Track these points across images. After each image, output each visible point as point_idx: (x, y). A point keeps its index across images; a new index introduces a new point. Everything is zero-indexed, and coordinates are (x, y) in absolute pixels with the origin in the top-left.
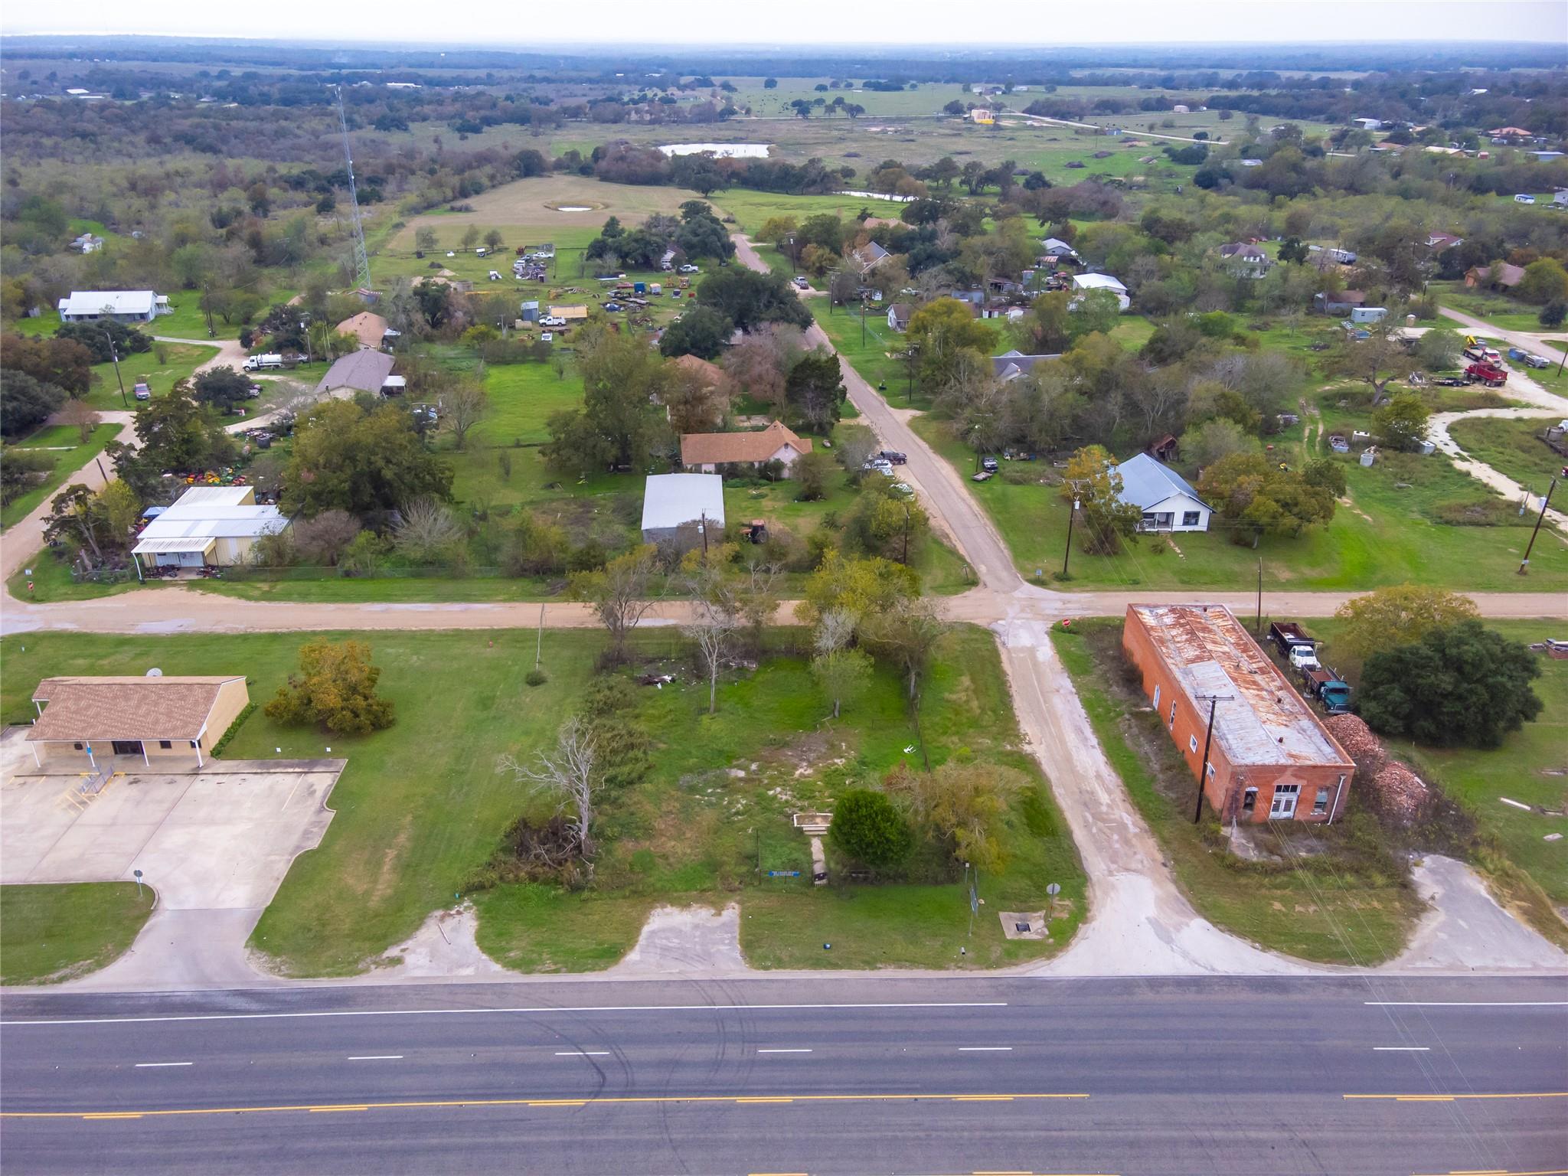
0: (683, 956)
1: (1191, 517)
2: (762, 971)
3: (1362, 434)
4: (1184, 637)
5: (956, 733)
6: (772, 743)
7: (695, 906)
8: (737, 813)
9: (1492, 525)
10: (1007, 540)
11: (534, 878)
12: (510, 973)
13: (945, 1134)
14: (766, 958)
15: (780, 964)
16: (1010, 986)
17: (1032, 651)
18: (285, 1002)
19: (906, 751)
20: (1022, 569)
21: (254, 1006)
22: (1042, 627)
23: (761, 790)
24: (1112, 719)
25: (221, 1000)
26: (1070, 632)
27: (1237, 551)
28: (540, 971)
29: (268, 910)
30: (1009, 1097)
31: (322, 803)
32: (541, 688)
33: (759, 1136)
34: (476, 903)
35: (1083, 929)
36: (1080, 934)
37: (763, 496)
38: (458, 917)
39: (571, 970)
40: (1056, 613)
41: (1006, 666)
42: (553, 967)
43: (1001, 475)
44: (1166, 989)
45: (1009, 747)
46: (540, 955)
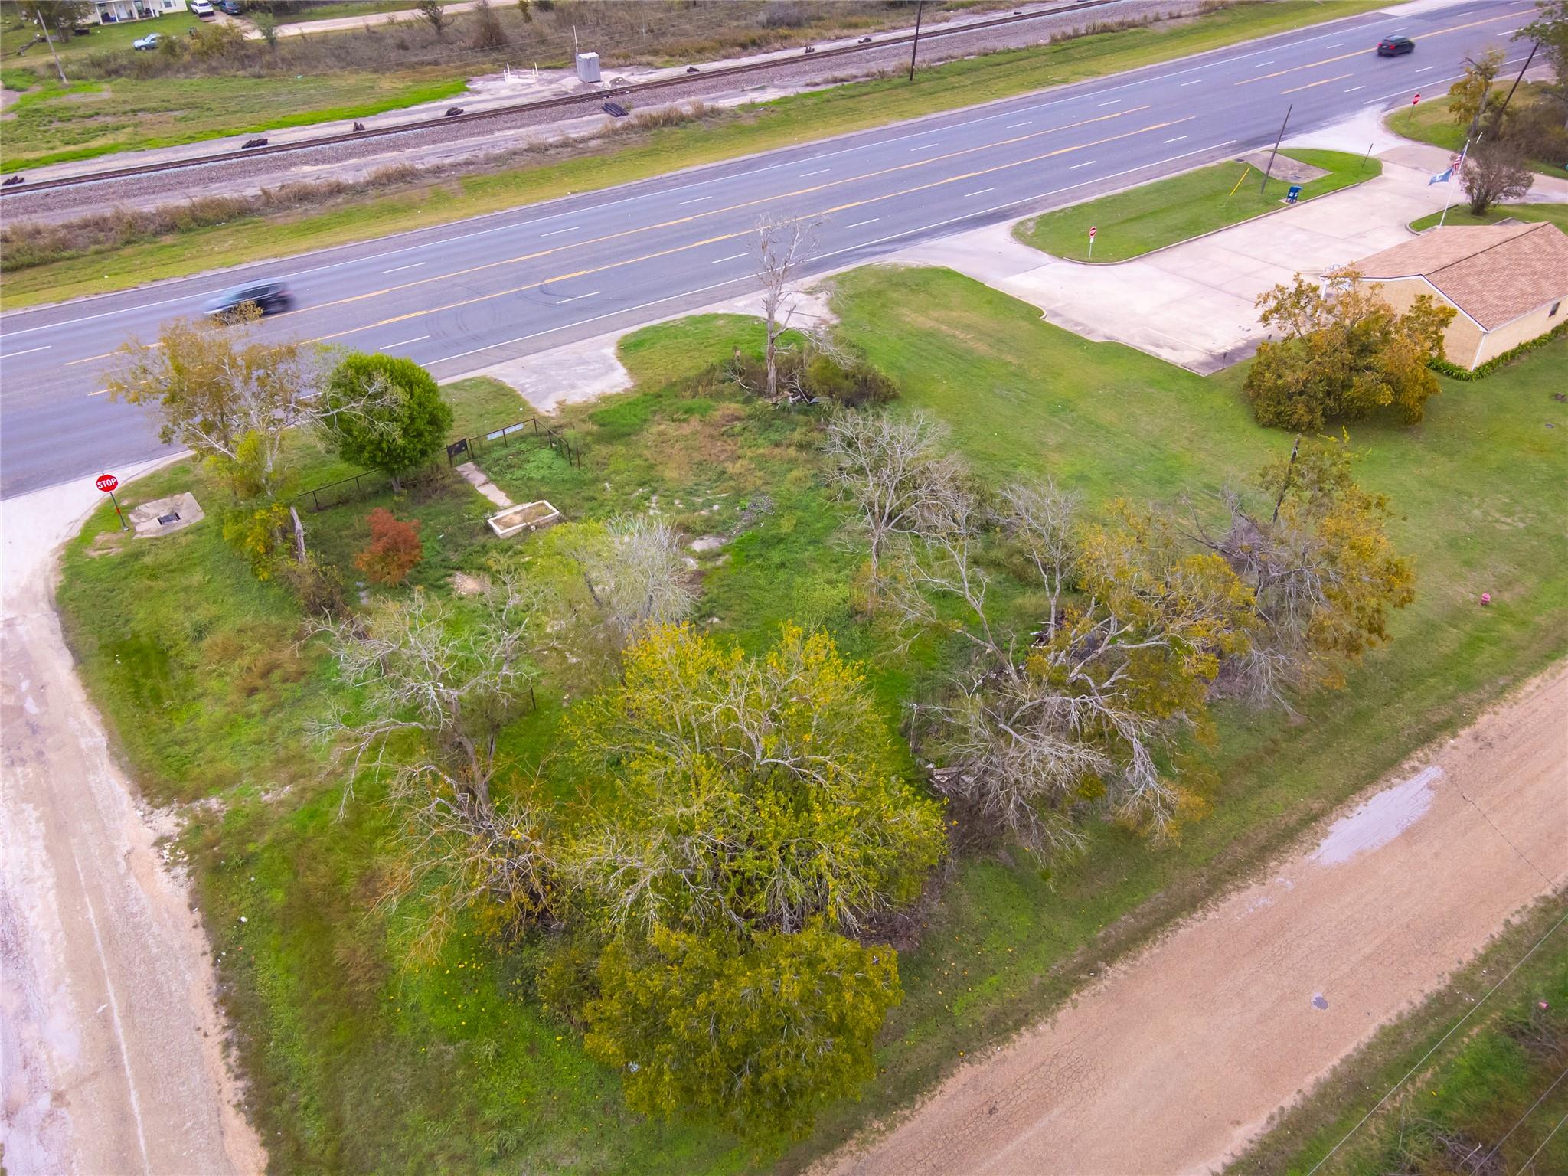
39: (654, 327)
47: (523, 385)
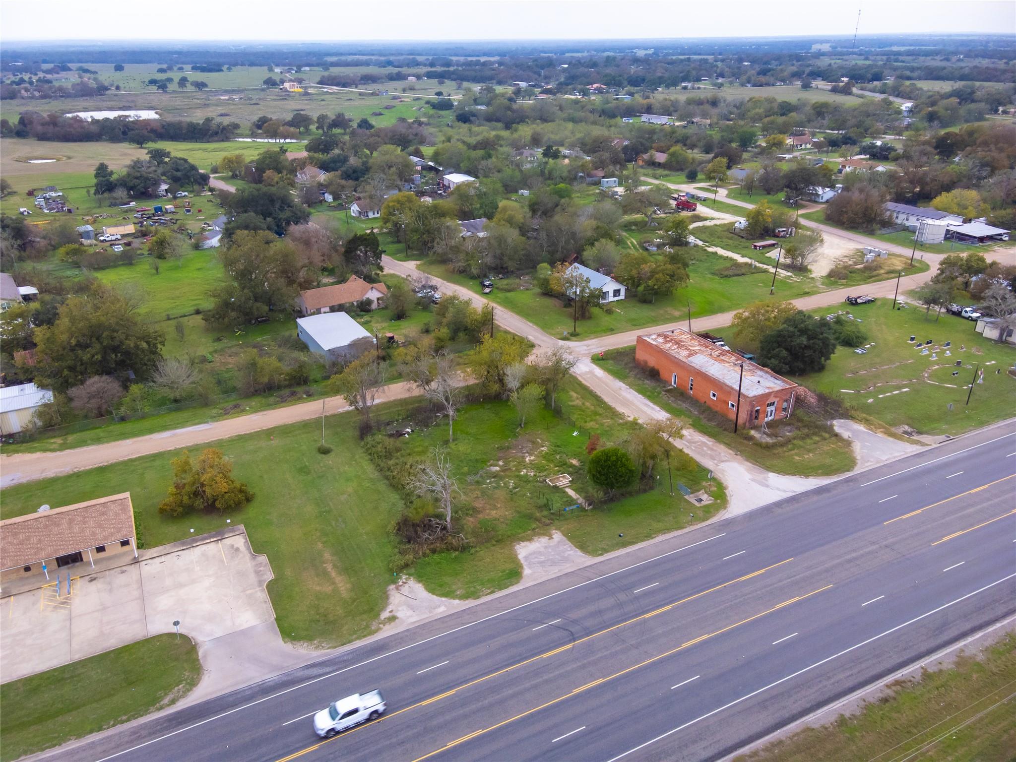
0: (554, 563)
1: (617, 292)
2: (600, 557)
3: (658, 240)
4: (675, 347)
5: (591, 421)
6: (500, 449)
7: (536, 539)
8: (515, 488)
9: (743, 274)
10: (530, 321)
11: (434, 551)
12: (467, 602)
13: (750, 596)
14: (597, 550)
15: (605, 551)
16: (720, 526)
17: (591, 372)
18: (344, 661)
19: (574, 434)
20: (551, 334)
21: (327, 669)
22: (588, 360)
23: (517, 473)
24: (657, 396)
25: (300, 674)
26: (603, 359)
27: (645, 306)
28: (483, 595)
29: (278, 620)
30: (763, 571)
31: (251, 553)
32: (332, 454)
33: (670, 628)
34: (410, 575)
35: (727, 492)
36: (728, 494)
37: (370, 322)
38: (406, 586)
39: (500, 589)
40: (587, 352)
41: (584, 382)
42: (489, 591)
43: (497, 288)
44: (783, 506)
45: (621, 421)
46: (475, 587)
47: (571, 550)
